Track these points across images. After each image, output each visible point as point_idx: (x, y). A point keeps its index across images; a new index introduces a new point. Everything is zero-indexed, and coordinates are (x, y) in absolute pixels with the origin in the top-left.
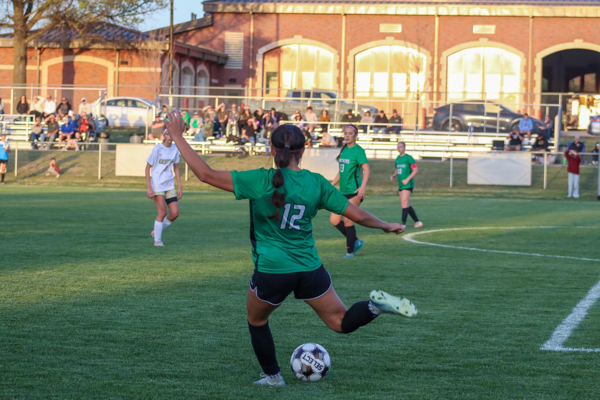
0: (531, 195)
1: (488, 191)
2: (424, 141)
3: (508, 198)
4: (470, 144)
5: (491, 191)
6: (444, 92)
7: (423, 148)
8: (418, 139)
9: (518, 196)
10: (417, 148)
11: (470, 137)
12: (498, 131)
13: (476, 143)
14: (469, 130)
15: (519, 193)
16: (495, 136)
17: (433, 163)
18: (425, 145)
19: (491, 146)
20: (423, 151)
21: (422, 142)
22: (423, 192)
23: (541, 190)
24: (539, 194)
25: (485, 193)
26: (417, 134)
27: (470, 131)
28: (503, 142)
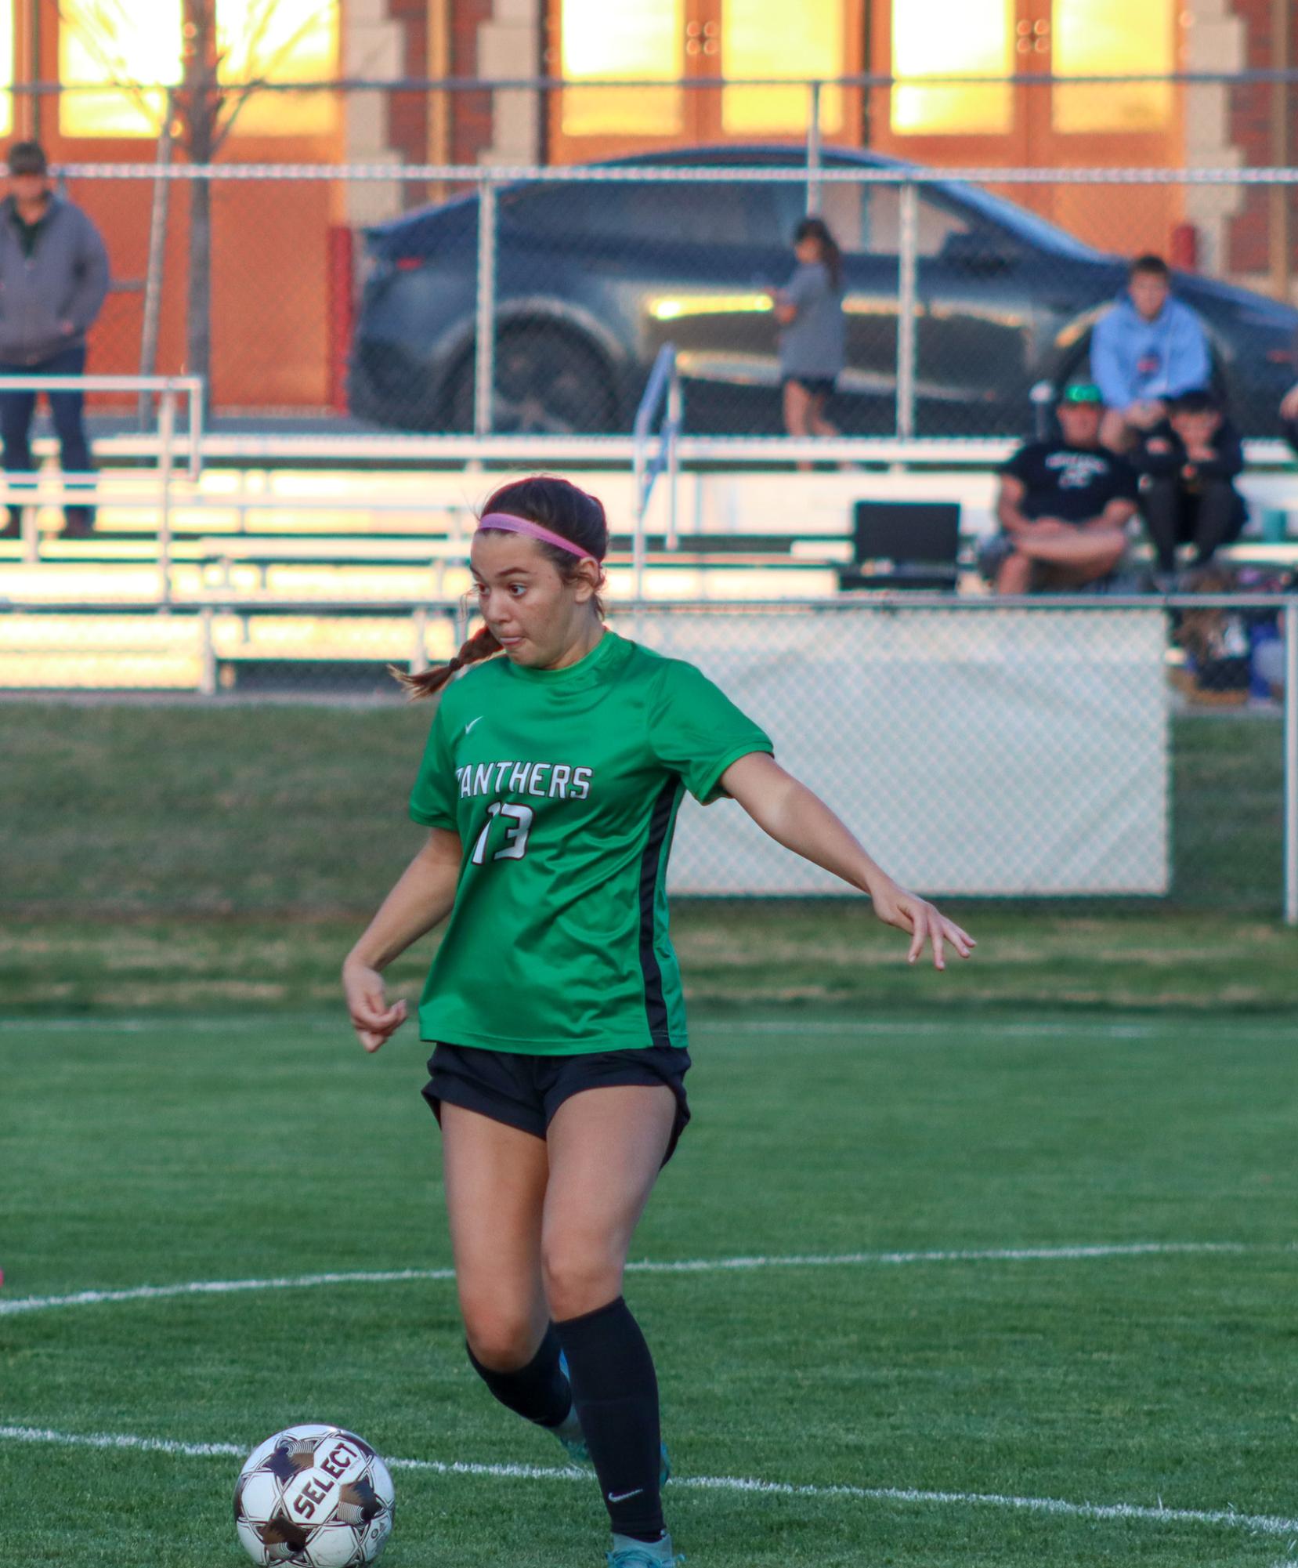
0: (1161, 977)
1: (785, 949)
2: (257, 521)
3: (956, 1009)
4: (655, 543)
5: (815, 951)
6: (518, 85)
7: (246, 585)
8: (200, 501)
9: (1042, 988)
10: (189, 585)
11: (662, 482)
12: (905, 416)
13: (713, 524)
14: (644, 416)
15: (1060, 966)
16: (878, 467)
17: (322, 714)
18: (263, 562)
19: (843, 552)
20: (246, 611)
21: (242, 534)
22: (215, 974)
23: (1261, 934)
24: (1240, 970)
25: (756, 973)
26: (181, 462)
27: (656, 427)
28: (950, 513)
